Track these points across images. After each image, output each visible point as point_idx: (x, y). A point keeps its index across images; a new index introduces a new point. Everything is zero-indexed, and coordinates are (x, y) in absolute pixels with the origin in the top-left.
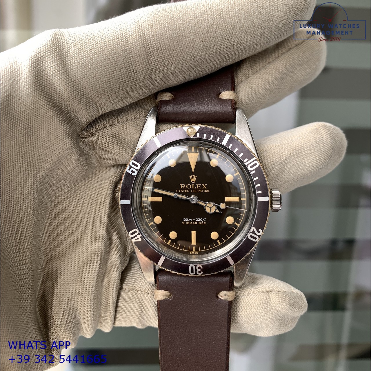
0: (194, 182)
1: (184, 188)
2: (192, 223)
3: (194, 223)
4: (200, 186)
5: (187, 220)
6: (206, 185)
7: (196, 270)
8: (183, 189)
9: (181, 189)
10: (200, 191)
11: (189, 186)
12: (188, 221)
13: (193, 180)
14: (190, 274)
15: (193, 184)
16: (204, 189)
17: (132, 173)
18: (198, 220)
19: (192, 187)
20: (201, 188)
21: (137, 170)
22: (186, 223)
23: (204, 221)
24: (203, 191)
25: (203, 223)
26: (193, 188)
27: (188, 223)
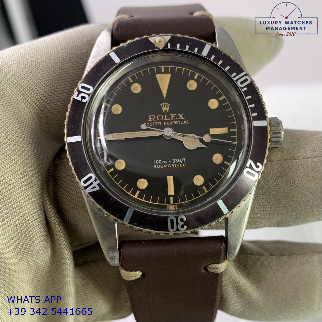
0: (167, 111)
1: (154, 120)
2: (168, 166)
3: (169, 166)
4: (175, 117)
5: (160, 162)
6: (182, 114)
7: (178, 224)
8: (152, 121)
9: (150, 122)
10: (176, 122)
11: (160, 118)
12: (162, 164)
13: (166, 109)
14: (169, 231)
15: (166, 114)
16: (181, 120)
17: (82, 100)
18: (176, 161)
19: (164, 118)
20: (176, 119)
21: (89, 95)
22: (159, 167)
23: (183, 162)
24: (180, 122)
25: (182, 165)
26: (166, 119)
27: (162, 166)
